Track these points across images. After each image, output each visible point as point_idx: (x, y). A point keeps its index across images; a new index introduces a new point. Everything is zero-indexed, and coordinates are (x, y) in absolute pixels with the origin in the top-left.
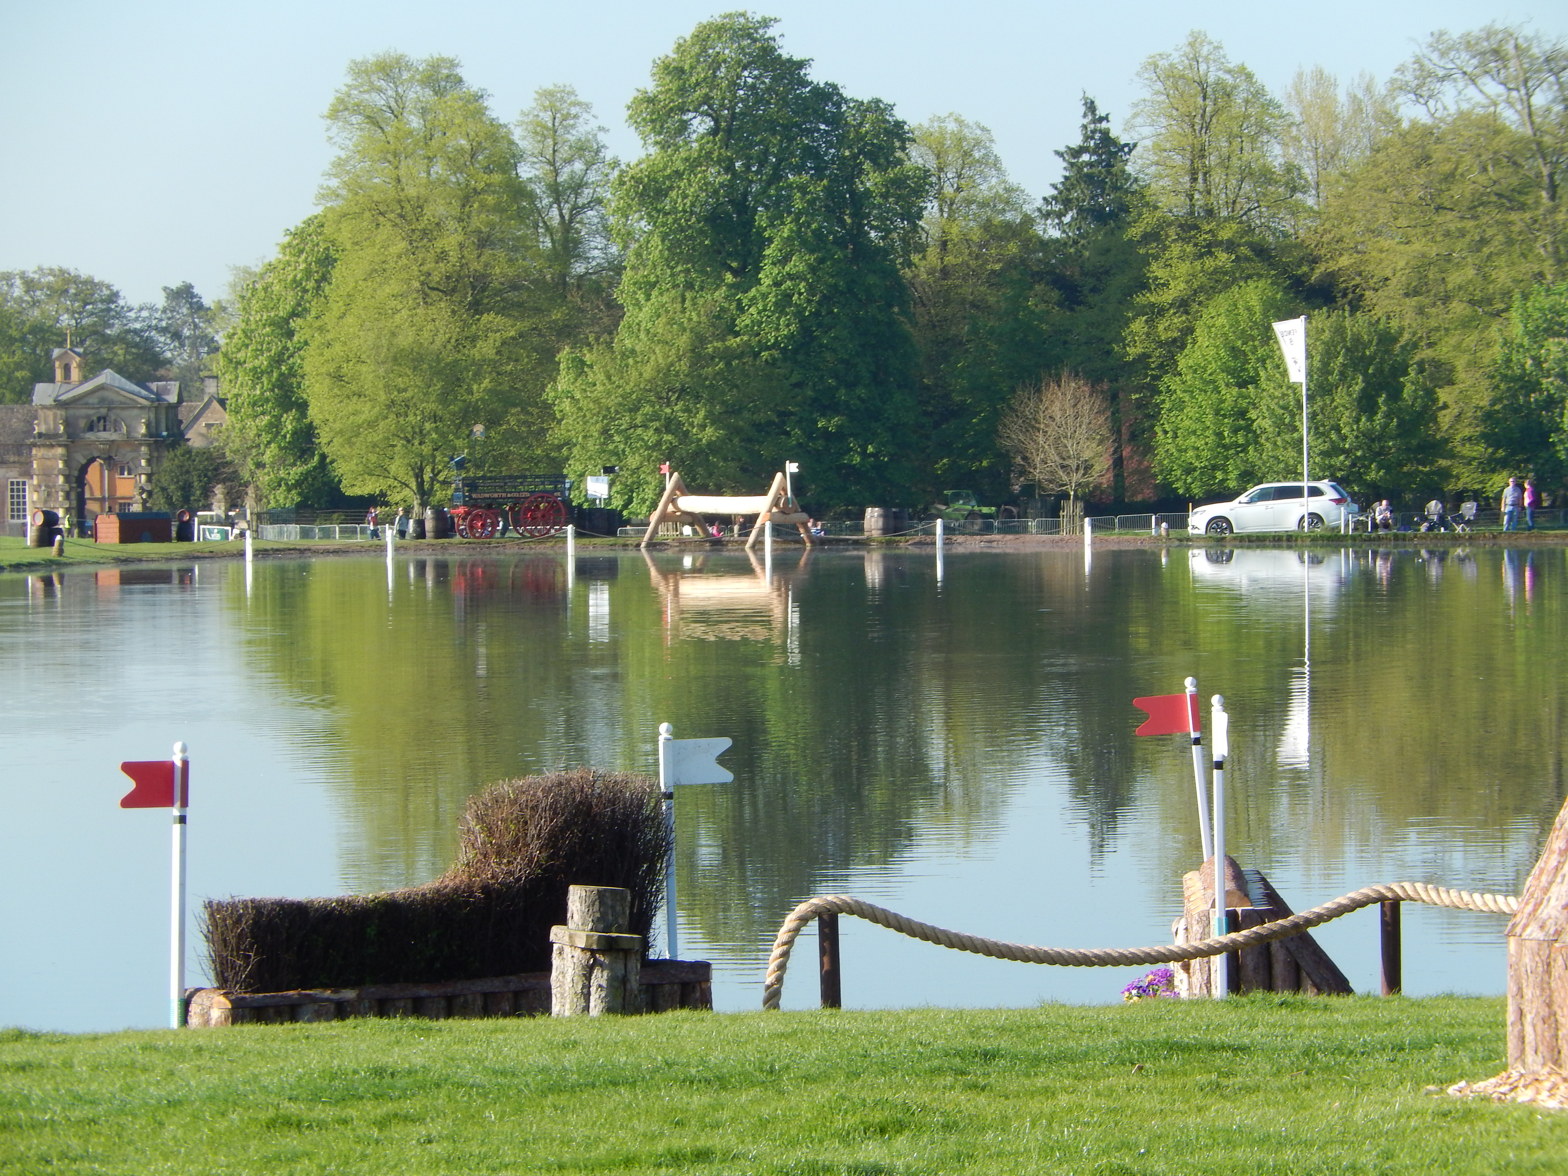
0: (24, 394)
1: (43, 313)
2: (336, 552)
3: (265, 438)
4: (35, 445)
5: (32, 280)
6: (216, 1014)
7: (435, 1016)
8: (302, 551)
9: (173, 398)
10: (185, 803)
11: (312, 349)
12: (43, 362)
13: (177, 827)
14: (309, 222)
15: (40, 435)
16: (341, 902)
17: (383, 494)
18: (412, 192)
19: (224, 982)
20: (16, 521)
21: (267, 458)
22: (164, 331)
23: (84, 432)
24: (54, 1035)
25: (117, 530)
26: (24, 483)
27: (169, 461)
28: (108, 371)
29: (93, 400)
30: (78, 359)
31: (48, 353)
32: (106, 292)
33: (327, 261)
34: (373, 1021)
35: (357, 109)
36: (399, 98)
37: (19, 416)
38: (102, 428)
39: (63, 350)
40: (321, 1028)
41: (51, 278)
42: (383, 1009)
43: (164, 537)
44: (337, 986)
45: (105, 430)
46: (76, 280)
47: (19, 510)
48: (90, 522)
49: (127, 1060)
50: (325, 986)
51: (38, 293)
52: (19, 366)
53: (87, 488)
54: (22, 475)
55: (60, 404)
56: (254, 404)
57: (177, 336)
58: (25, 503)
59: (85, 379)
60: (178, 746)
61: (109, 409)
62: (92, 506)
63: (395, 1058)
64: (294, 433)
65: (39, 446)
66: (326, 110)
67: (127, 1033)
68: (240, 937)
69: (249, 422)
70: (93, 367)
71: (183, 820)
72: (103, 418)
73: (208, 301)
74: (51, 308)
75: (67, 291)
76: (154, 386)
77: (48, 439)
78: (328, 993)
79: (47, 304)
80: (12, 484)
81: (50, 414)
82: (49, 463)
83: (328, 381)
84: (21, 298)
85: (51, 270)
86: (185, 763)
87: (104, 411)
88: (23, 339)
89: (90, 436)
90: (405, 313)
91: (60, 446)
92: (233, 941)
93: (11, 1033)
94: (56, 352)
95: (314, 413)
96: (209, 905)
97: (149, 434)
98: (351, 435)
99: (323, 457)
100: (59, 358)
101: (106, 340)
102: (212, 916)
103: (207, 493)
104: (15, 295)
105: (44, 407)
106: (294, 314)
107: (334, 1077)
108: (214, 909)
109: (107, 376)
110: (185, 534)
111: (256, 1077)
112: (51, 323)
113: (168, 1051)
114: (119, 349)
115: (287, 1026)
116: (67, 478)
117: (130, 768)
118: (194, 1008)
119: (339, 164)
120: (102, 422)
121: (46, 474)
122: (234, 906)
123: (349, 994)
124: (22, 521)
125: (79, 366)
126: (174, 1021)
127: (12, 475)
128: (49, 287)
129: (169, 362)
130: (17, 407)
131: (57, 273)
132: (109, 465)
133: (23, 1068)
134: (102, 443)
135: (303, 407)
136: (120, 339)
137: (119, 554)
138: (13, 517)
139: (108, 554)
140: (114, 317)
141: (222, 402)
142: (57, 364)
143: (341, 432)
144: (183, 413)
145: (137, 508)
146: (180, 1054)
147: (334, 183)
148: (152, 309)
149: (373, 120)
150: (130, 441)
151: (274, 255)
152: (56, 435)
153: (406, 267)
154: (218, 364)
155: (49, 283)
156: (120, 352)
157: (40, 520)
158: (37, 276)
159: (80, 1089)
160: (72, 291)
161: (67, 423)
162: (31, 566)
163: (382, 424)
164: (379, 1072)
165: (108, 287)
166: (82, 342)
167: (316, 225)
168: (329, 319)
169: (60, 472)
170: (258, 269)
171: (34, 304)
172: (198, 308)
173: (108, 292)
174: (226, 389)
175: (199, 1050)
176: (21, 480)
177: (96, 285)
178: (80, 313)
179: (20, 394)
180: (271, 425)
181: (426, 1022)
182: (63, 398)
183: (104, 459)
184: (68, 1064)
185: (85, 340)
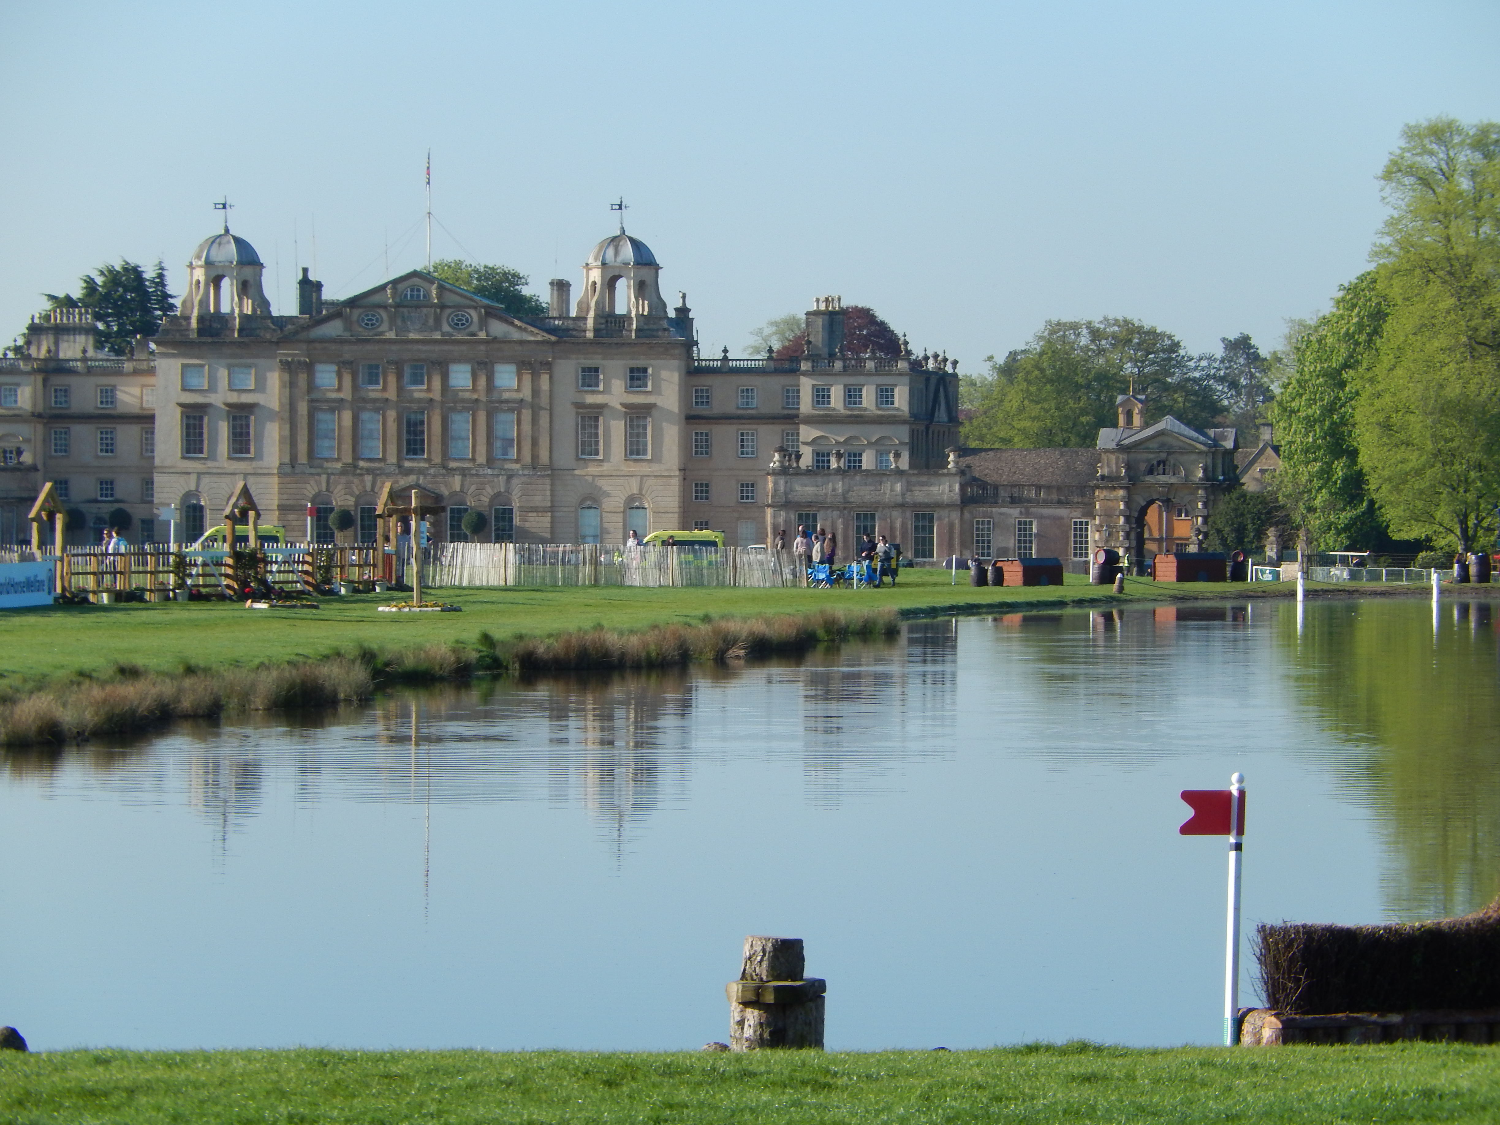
0: (1089, 438)
1: (1107, 361)
2: (1383, 594)
3: (1317, 483)
4: (1098, 487)
5: (1098, 330)
6: (1267, 1033)
7: (1478, 1041)
8: (1351, 593)
9: (1229, 444)
10: (1240, 832)
11: (1363, 400)
12: (1107, 408)
13: (1232, 854)
14: (1362, 278)
15: (1103, 477)
16: (1388, 930)
17: (1428, 539)
18: (1461, 250)
19: (1275, 1003)
20: (1077, 559)
21: (1318, 502)
22: (1221, 380)
23: (1144, 475)
24: (1116, 1049)
25: (1175, 569)
26: (1087, 523)
27: (1225, 504)
28: (1169, 418)
29: (1153, 445)
30: (1140, 406)
31: (1112, 399)
32: (1167, 342)
33: (1379, 316)
34: (1420, 1045)
35: (1410, 170)
36: (1450, 161)
37: (1084, 459)
38: (1161, 471)
39: (1126, 397)
40: (1370, 1050)
41: (1116, 328)
42: (1428, 1034)
43: (1220, 577)
44: (1383, 1010)
45: (1164, 474)
46: (1139, 330)
47: (1082, 549)
48: (1148, 562)
49: (1186, 1073)
50: (1372, 1010)
51: (1103, 342)
52: (1084, 412)
53: (1146, 528)
54: (1084, 515)
55: (1122, 448)
56: (1307, 451)
57: (1234, 385)
58: (1087, 542)
59: (1146, 425)
60: (1235, 777)
61: (1169, 454)
62: (1150, 546)
63: (1442, 1081)
64: (1345, 479)
65: (1102, 488)
66: (1379, 171)
67: (1185, 1049)
68: (1292, 960)
69: (1301, 469)
70: (1152, 414)
71: (1238, 847)
72: (1163, 462)
73: (1264, 352)
74: (1116, 357)
75: (1130, 341)
76: (1211, 432)
77: (1110, 481)
78: (1374, 1017)
79: (1111, 352)
80: (1075, 523)
81: (1113, 458)
82: (1110, 504)
83: (1377, 430)
84: (1087, 347)
85: (1116, 320)
86: (1242, 793)
87: (1163, 456)
88: (1088, 386)
89: (1149, 479)
90: (1452, 366)
91: (1121, 488)
92: (1284, 963)
93: (1076, 1045)
94: (1120, 399)
95: (1364, 460)
96: (1262, 929)
97: (1206, 478)
98: (1399, 482)
99: (1372, 502)
100: (1122, 404)
101: (1167, 388)
102: (1264, 939)
103: (1260, 535)
104: (1081, 344)
105: (1107, 451)
106: (1346, 366)
107: (1384, 1097)
108: (1267, 933)
109: (1167, 423)
110: (1239, 574)
111: (1309, 1095)
112: (1115, 370)
113: (1224, 1067)
114: (1179, 397)
115: (1338, 1047)
116: (1128, 519)
117: (1189, 797)
118: (1246, 1027)
119: (1392, 223)
120: (1161, 466)
121: (1108, 515)
122: (1285, 930)
123: (1395, 1018)
124: (1084, 559)
125: (1141, 412)
126: (1228, 1040)
127: (1076, 515)
128: (1114, 336)
129: (1226, 409)
130: (1081, 450)
131: (1122, 323)
132: (1168, 507)
133: (1089, 1079)
134: (1161, 486)
135: (1353, 454)
136: (1180, 387)
137: (1176, 592)
138: (1075, 555)
139: (1166, 592)
140: (1174, 366)
141: (1276, 449)
142: (1120, 410)
143: (1389, 479)
144: (1239, 459)
145: (1193, 549)
146: (1237, 1070)
147: (1387, 241)
148: (1211, 359)
149: (1425, 182)
150: (1188, 484)
151: (1328, 309)
152: (1118, 478)
153: (1454, 323)
154: (1273, 412)
155: (1114, 332)
156: (1180, 399)
157: (1102, 558)
158: (1102, 326)
159: (1143, 1100)
160: (1136, 341)
161: (1129, 467)
162: (1093, 602)
163: (1429, 472)
164: (1427, 1094)
165: (1170, 337)
166: (1144, 390)
167: (1369, 281)
168: (1380, 371)
169: (1122, 513)
170: (1312, 321)
171: (1100, 353)
172: (1254, 358)
173: (1170, 342)
174: (1280, 436)
175: (1254, 1067)
176: (1084, 520)
177: (1159, 335)
178: (1143, 362)
179: (1085, 437)
180: (1322, 471)
181: (1471, 1048)
182: (1126, 442)
183: (1163, 502)
184: (1130, 1077)
185: (1147, 388)
